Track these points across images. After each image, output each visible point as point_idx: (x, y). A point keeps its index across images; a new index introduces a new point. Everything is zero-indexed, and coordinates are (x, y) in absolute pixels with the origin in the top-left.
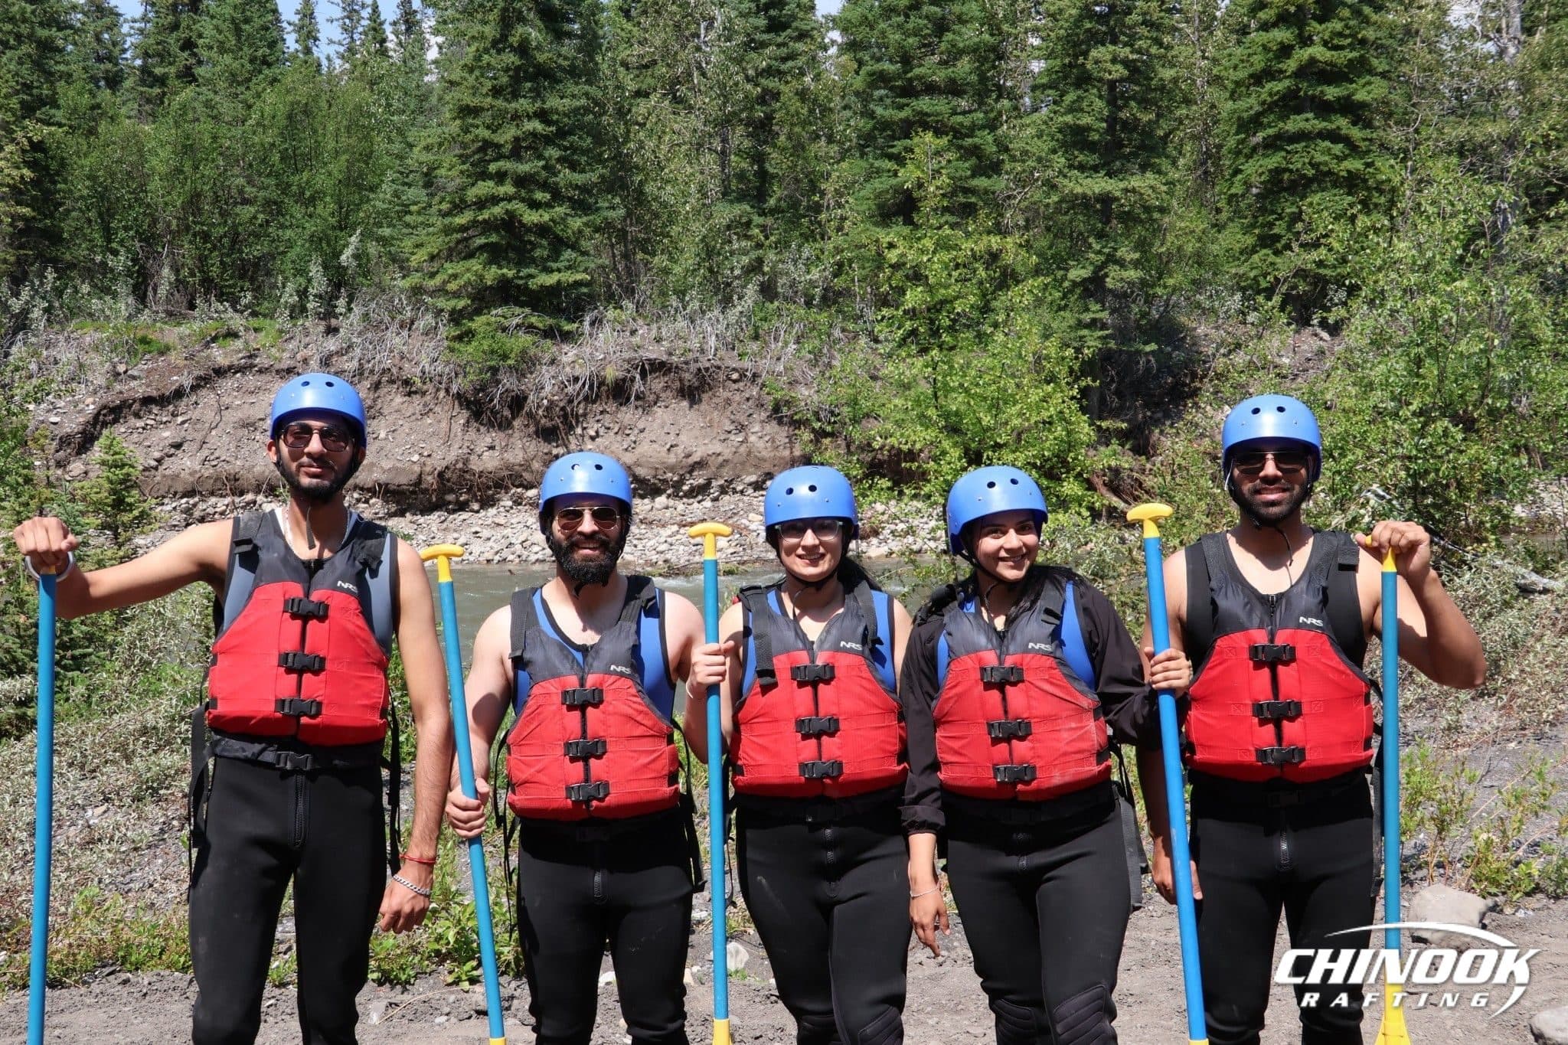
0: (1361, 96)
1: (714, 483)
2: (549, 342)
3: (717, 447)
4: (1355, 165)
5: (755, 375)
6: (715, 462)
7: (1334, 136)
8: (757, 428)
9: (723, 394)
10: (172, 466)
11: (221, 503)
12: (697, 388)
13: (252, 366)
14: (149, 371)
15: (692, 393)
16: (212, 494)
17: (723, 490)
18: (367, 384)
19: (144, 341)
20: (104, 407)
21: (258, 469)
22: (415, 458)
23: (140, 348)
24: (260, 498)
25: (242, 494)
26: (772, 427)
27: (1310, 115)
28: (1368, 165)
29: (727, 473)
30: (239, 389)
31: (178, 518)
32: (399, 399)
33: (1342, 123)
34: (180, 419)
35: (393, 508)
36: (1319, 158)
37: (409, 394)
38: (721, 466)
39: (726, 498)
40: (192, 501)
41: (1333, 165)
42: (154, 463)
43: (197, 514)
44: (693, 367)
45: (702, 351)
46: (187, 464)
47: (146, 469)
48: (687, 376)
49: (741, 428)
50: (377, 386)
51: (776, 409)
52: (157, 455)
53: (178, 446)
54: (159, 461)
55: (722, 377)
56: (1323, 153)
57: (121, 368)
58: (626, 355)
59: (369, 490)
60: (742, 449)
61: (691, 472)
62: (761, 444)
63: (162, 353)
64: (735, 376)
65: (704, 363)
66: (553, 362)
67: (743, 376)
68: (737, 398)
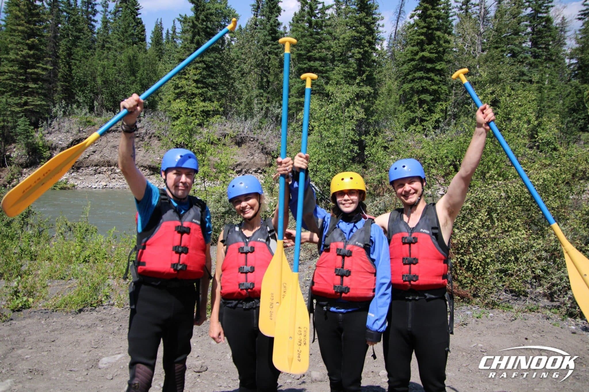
0: (438, 67)
1: (243, 170)
2: (200, 127)
3: (245, 160)
4: (435, 87)
5: (257, 140)
6: (244, 164)
7: (429, 79)
8: (257, 155)
9: (248, 144)
10: (92, 158)
11: (105, 169)
12: (241, 143)
13: (117, 130)
14: (89, 130)
15: (239, 144)
16: (103, 166)
17: (246, 172)
18: (148, 137)
19: (89, 122)
20: (75, 140)
21: (115, 160)
22: (158, 159)
23: (88, 124)
24: (116, 168)
25: (111, 166)
26: (261, 155)
27: (422, 72)
28: (440, 87)
29: (247, 167)
30: (113, 137)
31: (92, 172)
32: (156, 142)
33: (432, 75)
34: (96, 144)
35: (152, 172)
36: (424, 85)
37: (159, 140)
38: (246, 165)
39: (247, 174)
40: (97, 168)
41: (428, 87)
42: (87, 156)
43: (98, 171)
44: (240, 136)
45: (243, 132)
46: (96, 157)
47: (85, 158)
48: (238, 139)
49: (252, 155)
50: (150, 137)
51: (262, 149)
52: (88, 154)
53: (94, 152)
54: (89, 156)
55: (248, 139)
56: (426, 83)
57: (81, 129)
58: (221, 132)
59: (146, 167)
60: (252, 161)
61: (236, 167)
62: (257, 160)
63: (93, 126)
64: (252, 139)
65: (243, 135)
66: (200, 133)
67: (254, 139)
68: (252, 146)
